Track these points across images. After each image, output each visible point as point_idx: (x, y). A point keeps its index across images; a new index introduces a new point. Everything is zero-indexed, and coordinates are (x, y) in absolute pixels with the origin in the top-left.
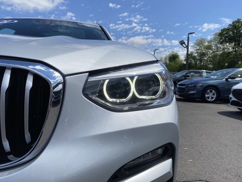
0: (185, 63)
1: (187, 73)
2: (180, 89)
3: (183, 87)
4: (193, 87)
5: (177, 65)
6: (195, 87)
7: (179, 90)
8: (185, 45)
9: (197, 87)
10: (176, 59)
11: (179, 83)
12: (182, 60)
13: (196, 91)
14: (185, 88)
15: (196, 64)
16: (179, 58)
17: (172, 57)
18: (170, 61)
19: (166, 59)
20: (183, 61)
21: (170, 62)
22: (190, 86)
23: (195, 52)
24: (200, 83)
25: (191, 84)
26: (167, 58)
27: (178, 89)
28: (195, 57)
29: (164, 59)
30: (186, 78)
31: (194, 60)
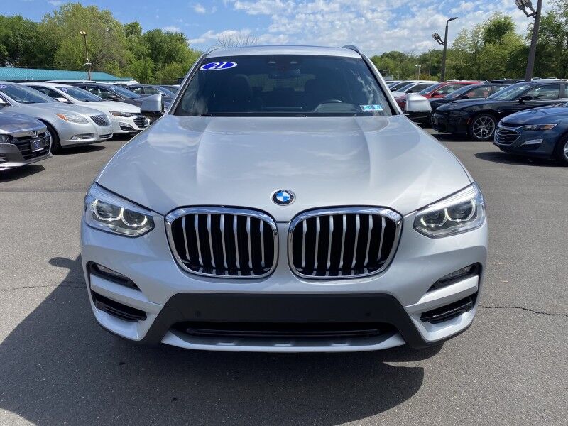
0: (528, 44)
1: (528, 90)
2: (504, 133)
3: (513, 130)
4: (535, 129)
5: (506, 52)
6: (540, 129)
7: (503, 137)
8: (532, 9)
9: (544, 130)
10: (503, 34)
11: (503, 120)
12: (521, 37)
13: (542, 140)
14: (516, 133)
15: (559, 45)
16: (512, 29)
17: (493, 28)
18: (487, 40)
19: (476, 33)
20: (524, 38)
21: (487, 44)
22: (530, 127)
23: (562, 11)
24: (555, 121)
25: (531, 123)
26: (480, 33)
27: (500, 133)
28: (559, 26)
29: (469, 36)
30: (523, 101)
31: (555, 37)
